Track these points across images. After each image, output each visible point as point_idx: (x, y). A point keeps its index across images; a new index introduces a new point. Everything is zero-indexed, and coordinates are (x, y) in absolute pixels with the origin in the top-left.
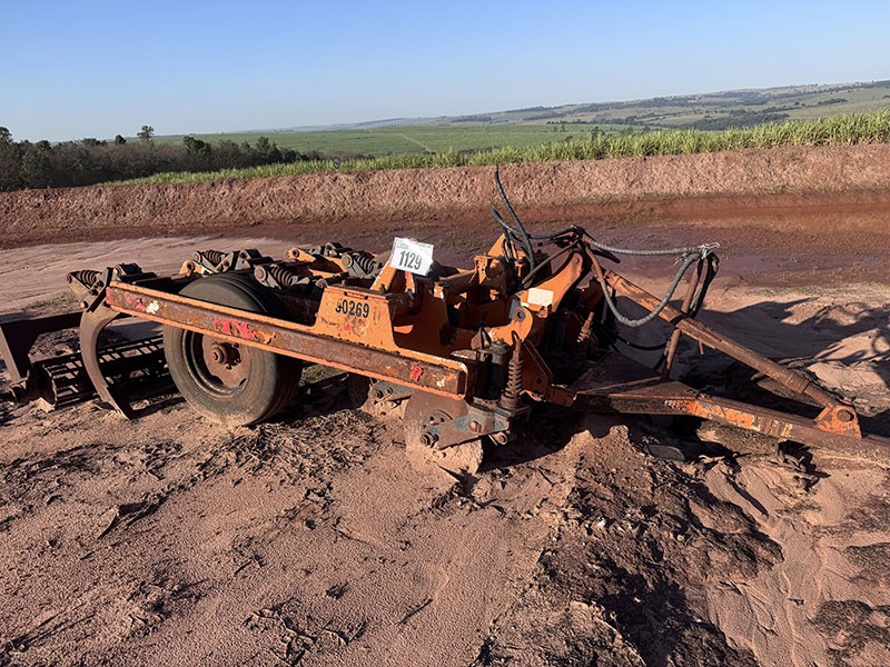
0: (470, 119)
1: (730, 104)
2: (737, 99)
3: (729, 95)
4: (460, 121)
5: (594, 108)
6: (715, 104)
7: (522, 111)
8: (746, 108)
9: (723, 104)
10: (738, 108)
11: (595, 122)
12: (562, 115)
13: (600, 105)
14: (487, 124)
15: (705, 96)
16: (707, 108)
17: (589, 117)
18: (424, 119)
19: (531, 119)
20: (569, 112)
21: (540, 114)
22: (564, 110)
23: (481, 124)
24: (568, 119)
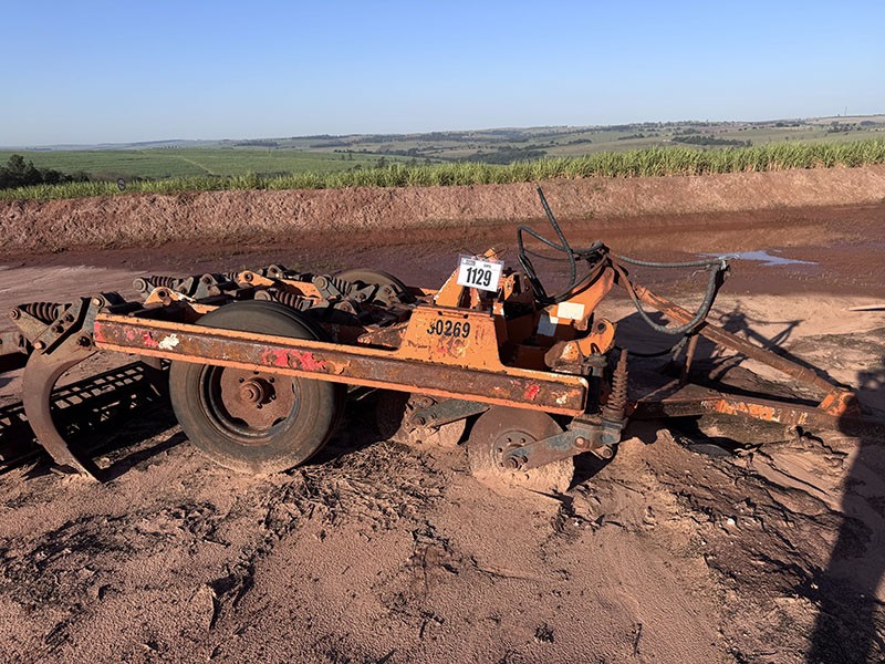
0: (255, 143)
1: (498, 141)
2: (504, 137)
3: (496, 132)
4: (244, 145)
5: (378, 139)
6: (484, 140)
7: (309, 138)
8: (511, 145)
9: (492, 141)
10: (504, 145)
11: (380, 153)
12: (349, 144)
13: (383, 137)
14: (273, 149)
15: (477, 132)
16: (479, 143)
17: (374, 148)
18: (205, 142)
19: (318, 146)
20: (355, 142)
21: (327, 142)
22: (350, 140)
23: (267, 149)
24: (354, 148)
